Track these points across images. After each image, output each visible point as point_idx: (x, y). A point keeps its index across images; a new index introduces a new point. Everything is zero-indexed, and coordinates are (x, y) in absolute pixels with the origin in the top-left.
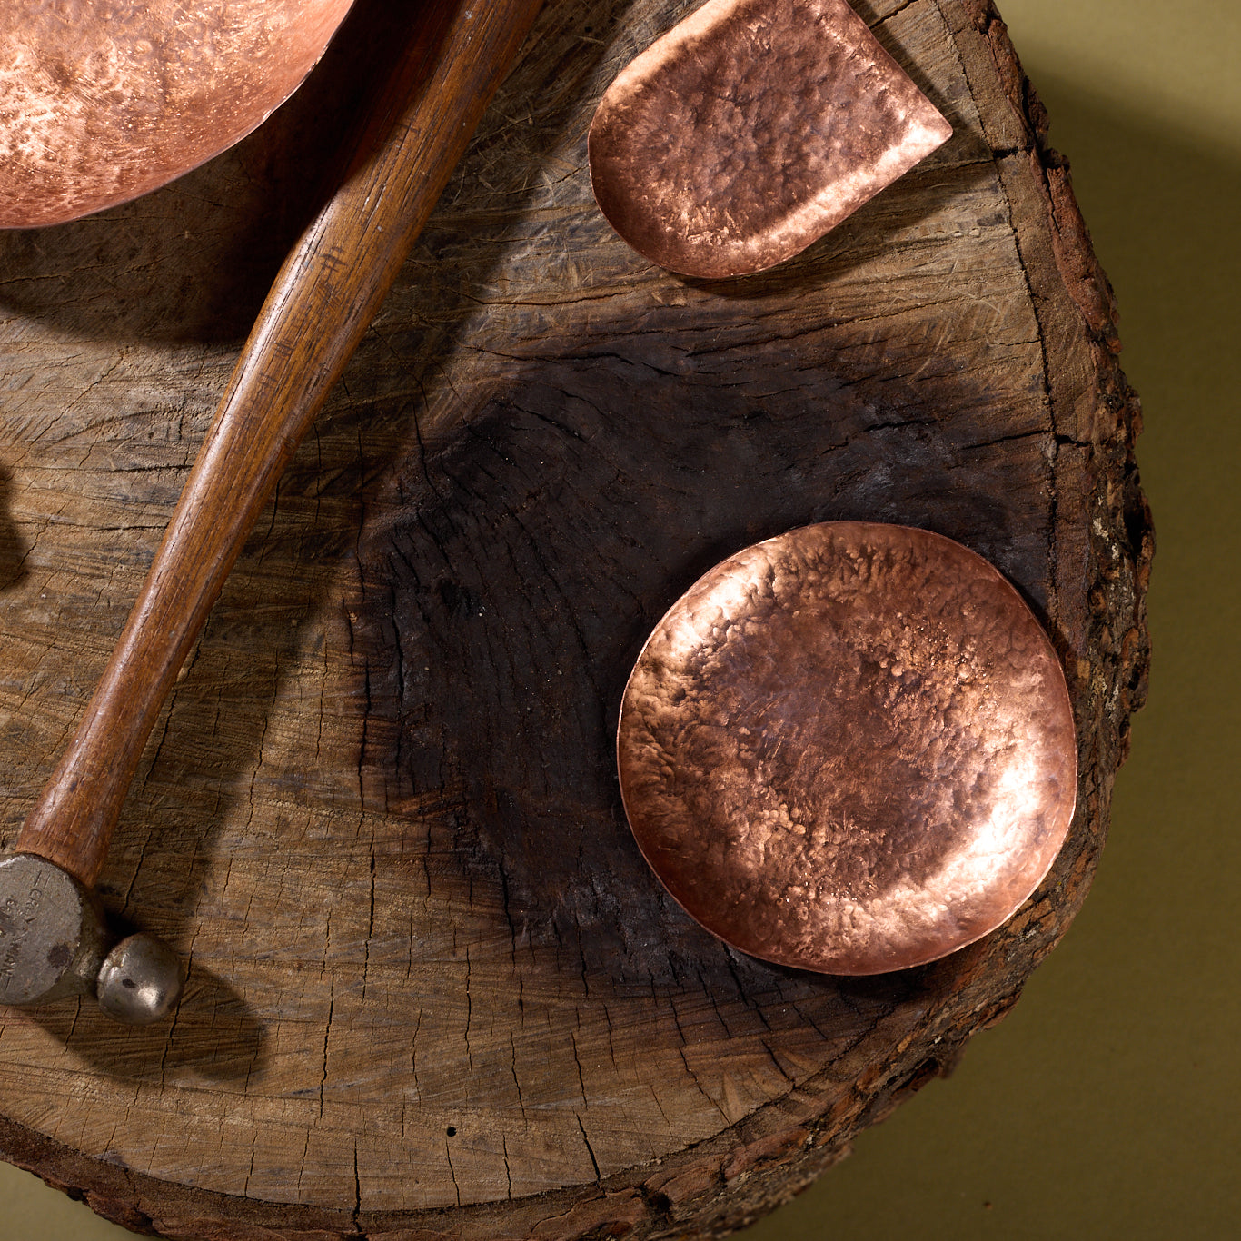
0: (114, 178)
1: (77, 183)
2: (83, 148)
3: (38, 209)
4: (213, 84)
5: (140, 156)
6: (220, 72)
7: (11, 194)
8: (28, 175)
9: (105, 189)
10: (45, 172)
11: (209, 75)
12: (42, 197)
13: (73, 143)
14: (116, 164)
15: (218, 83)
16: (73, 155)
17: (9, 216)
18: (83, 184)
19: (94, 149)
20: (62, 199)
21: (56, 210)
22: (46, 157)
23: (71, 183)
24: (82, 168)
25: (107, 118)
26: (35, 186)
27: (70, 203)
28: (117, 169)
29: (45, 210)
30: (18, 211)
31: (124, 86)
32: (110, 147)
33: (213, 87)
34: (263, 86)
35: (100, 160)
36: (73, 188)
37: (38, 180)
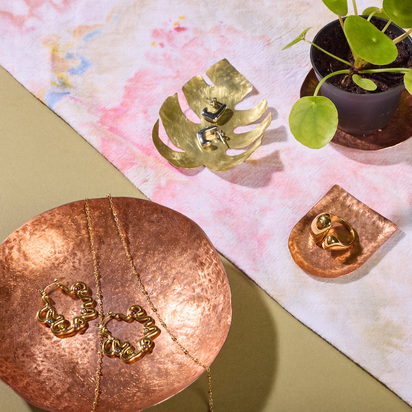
0: (64, 406)
1: (53, 401)
2: (63, 393)
3: (36, 400)
4: (110, 400)
5: (76, 406)
6: (115, 398)
7: (33, 391)
8: (42, 389)
9: (59, 407)
10: (47, 392)
11: (111, 397)
12: (41, 397)
13: (61, 390)
14: (67, 403)
15: (112, 401)
16: (59, 392)
17: (27, 396)
18: (55, 402)
19: (66, 395)
20: (45, 402)
21: (41, 403)
22: (51, 388)
23: (52, 399)
24: (58, 398)
25: (76, 389)
26: (42, 394)
27: (46, 404)
28: (66, 404)
29: (38, 401)
30: (31, 397)
31: (87, 384)
32: (70, 397)
33: (110, 401)
34: (122, 409)
35: (65, 399)
36: (51, 401)
37: (44, 393)
